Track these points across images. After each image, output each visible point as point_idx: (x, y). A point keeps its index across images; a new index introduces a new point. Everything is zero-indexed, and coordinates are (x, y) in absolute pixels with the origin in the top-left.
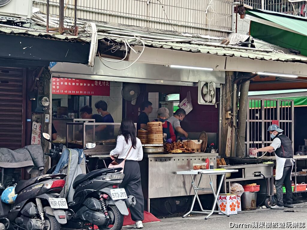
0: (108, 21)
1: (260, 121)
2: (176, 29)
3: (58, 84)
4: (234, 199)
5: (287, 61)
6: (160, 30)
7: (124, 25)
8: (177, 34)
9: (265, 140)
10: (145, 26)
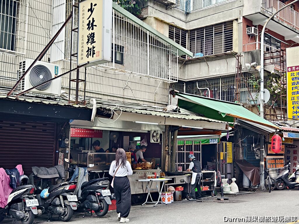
0: (102, 98)
1: (184, 152)
2: (139, 102)
3: (74, 131)
4: (170, 195)
5: (197, 120)
6: (130, 103)
7: (111, 100)
8: (139, 105)
9: (186, 162)
10: (122, 101)
